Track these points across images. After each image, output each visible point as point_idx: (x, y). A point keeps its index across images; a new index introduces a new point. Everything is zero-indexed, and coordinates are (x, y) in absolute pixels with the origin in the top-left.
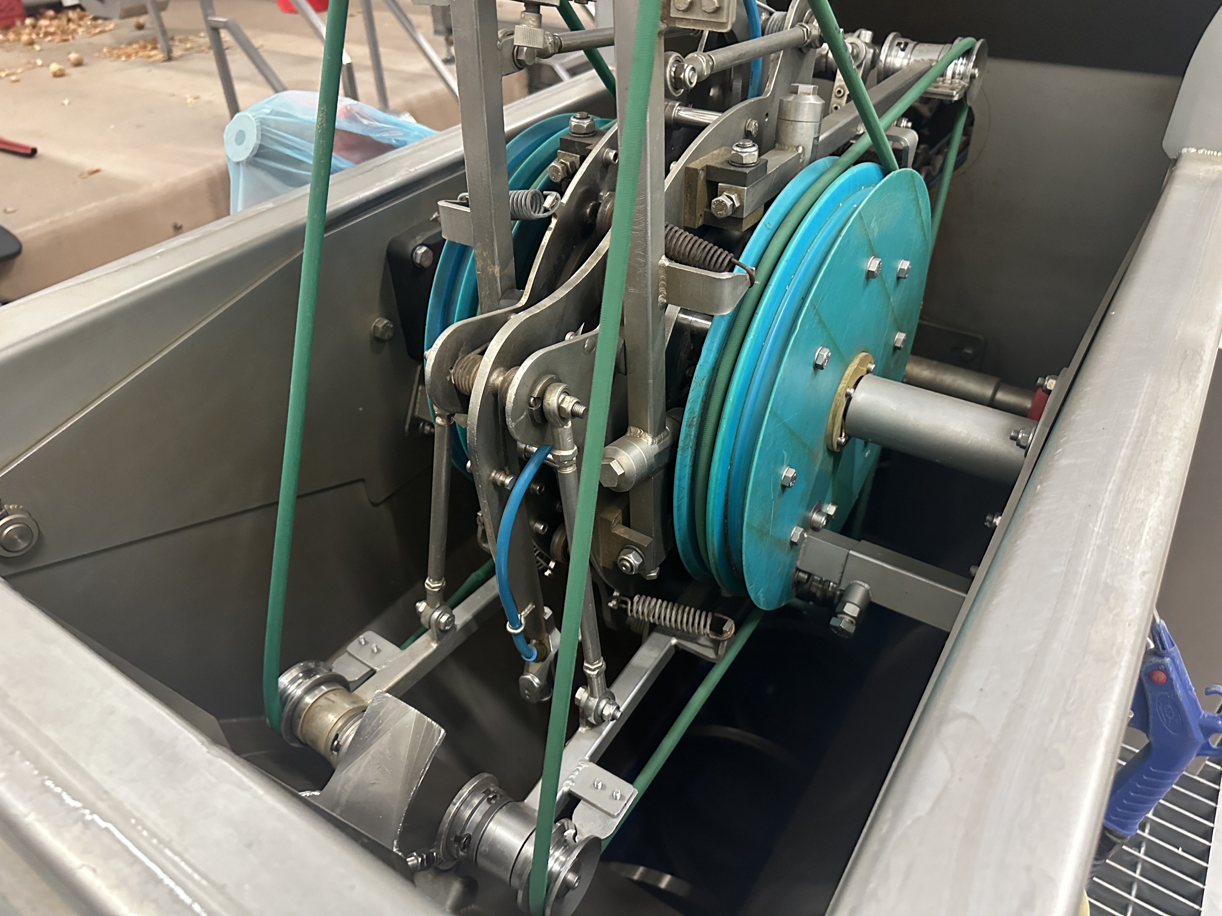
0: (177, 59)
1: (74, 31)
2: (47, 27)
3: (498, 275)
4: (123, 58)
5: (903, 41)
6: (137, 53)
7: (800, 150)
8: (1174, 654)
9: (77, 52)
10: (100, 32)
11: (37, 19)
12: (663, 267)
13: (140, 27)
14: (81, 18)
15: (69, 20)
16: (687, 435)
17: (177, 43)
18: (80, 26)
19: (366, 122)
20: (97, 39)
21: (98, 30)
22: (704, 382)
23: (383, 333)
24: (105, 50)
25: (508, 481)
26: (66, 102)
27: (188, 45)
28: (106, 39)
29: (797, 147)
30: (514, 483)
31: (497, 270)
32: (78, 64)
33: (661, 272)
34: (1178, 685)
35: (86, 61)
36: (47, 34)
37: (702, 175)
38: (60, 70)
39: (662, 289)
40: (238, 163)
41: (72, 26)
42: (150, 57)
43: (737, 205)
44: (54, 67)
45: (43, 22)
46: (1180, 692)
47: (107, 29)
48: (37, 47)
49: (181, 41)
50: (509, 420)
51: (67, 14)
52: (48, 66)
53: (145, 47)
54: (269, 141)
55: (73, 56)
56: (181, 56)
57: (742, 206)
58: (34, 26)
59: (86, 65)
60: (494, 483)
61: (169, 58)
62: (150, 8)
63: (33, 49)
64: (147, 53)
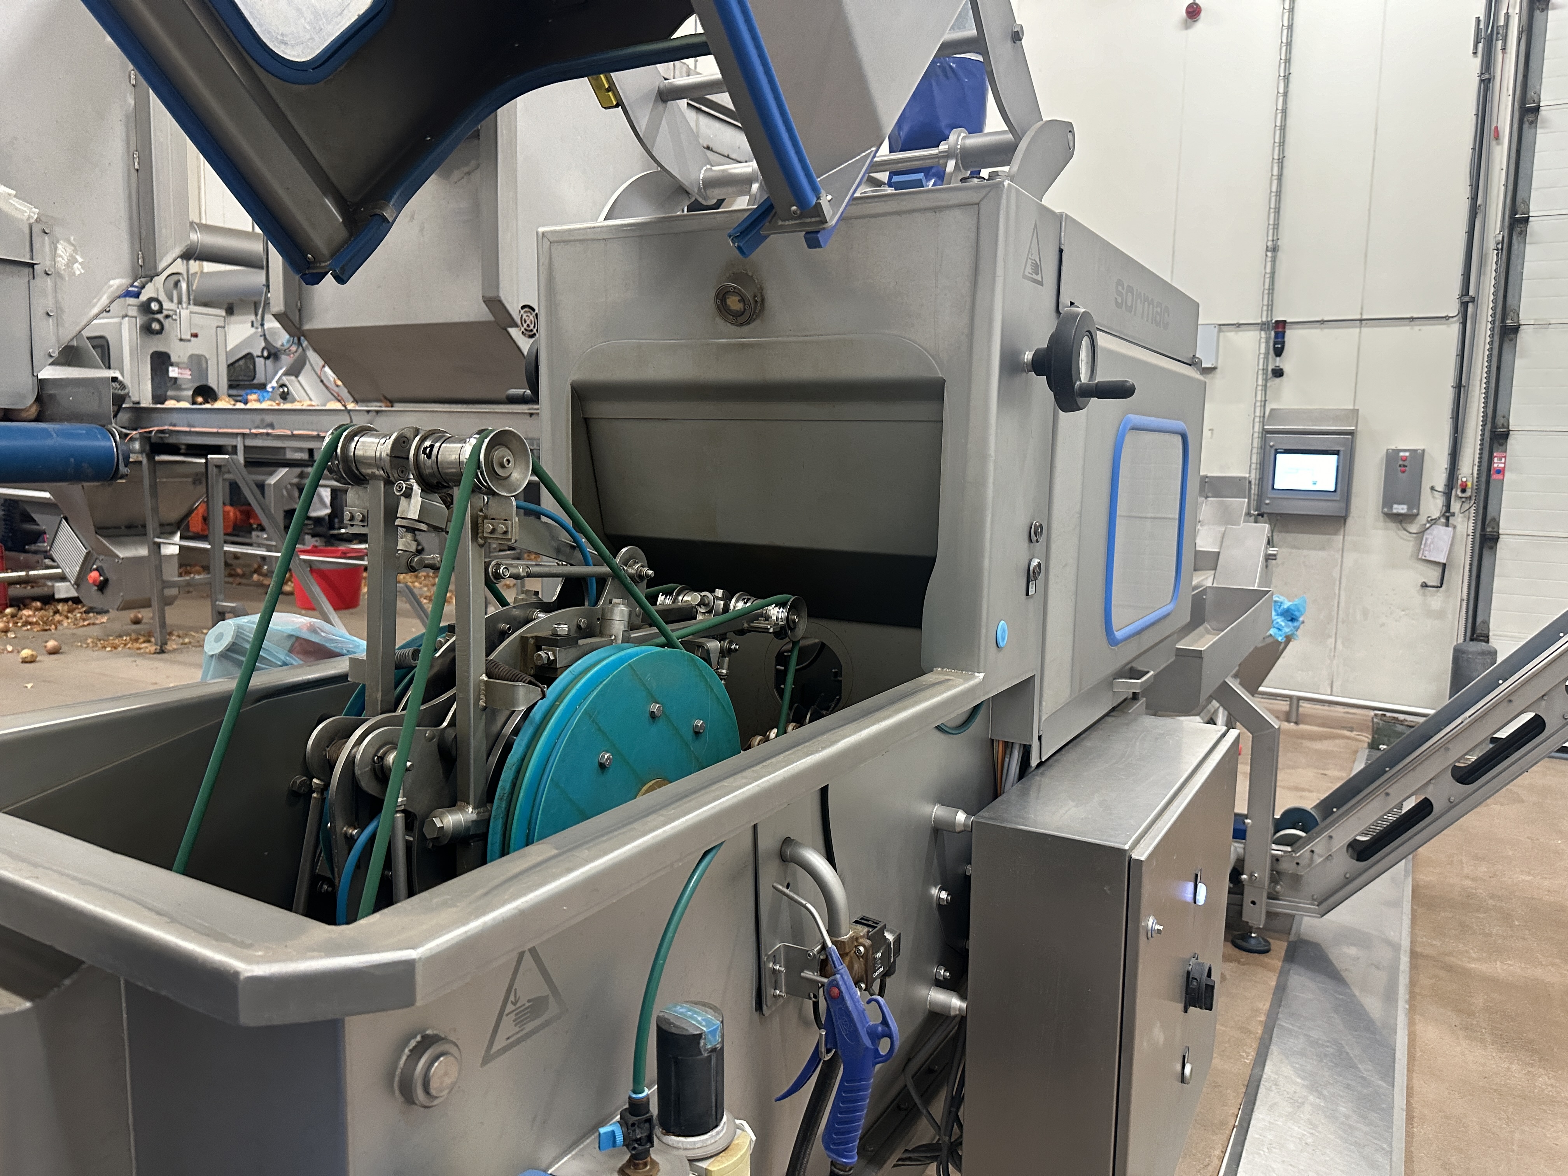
0: (169, 652)
1: (60, 622)
2: (29, 616)
3: (379, 699)
4: (109, 649)
5: (746, 597)
6: (125, 645)
7: (613, 637)
8: (842, 971)
9: (55, 639)
10: (89, 624)
11: (20, 609)
12: (483, 681)
13: (137, 622)
14: (71, 611)
15: (57, 612)
16: (499, 807)
17: (174, 638)
18: (67, 618)
19: (323, 634)
20: (80, 631)
21: (86, 623)
22: (514, 768)
23: (299, 787)
24: (89, 641)
25: (355, 832)
26: (29, 686)
27: (187, 640)
28: (95, 631)
29: (611, 636)
30: (359, 834)
31: (379, 695)
32: (54, 652)
33: (482, 684)
34: (847, 997)
35: (64, 648)
36: (26, 623)
37: (532, 641)
38: (32, 655)
39: (482, 697)
40: (212, 656)
41: (58, 617)
42: (140, 649)
43: (552, 658)
44: (26, 653)
45: (26, 612)
46: (849, 1003)
47: (97, 622)
48: (11, 635)
49: (179, 636)
50: (356, 768)
51: (55, 606)
52: (19, 652)
53: (136, 640)
54: (241, 640)
55: (51, 644)
56: (175, 650)
57: (555, 660)
58: (13, 616)
59: (62, 653)
60: (346, 834)
61: (162, 651)
62: (155, 603)
63: (7, 636)
64: (137, 645)
